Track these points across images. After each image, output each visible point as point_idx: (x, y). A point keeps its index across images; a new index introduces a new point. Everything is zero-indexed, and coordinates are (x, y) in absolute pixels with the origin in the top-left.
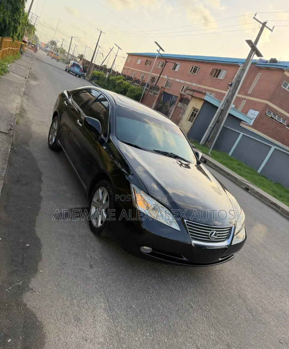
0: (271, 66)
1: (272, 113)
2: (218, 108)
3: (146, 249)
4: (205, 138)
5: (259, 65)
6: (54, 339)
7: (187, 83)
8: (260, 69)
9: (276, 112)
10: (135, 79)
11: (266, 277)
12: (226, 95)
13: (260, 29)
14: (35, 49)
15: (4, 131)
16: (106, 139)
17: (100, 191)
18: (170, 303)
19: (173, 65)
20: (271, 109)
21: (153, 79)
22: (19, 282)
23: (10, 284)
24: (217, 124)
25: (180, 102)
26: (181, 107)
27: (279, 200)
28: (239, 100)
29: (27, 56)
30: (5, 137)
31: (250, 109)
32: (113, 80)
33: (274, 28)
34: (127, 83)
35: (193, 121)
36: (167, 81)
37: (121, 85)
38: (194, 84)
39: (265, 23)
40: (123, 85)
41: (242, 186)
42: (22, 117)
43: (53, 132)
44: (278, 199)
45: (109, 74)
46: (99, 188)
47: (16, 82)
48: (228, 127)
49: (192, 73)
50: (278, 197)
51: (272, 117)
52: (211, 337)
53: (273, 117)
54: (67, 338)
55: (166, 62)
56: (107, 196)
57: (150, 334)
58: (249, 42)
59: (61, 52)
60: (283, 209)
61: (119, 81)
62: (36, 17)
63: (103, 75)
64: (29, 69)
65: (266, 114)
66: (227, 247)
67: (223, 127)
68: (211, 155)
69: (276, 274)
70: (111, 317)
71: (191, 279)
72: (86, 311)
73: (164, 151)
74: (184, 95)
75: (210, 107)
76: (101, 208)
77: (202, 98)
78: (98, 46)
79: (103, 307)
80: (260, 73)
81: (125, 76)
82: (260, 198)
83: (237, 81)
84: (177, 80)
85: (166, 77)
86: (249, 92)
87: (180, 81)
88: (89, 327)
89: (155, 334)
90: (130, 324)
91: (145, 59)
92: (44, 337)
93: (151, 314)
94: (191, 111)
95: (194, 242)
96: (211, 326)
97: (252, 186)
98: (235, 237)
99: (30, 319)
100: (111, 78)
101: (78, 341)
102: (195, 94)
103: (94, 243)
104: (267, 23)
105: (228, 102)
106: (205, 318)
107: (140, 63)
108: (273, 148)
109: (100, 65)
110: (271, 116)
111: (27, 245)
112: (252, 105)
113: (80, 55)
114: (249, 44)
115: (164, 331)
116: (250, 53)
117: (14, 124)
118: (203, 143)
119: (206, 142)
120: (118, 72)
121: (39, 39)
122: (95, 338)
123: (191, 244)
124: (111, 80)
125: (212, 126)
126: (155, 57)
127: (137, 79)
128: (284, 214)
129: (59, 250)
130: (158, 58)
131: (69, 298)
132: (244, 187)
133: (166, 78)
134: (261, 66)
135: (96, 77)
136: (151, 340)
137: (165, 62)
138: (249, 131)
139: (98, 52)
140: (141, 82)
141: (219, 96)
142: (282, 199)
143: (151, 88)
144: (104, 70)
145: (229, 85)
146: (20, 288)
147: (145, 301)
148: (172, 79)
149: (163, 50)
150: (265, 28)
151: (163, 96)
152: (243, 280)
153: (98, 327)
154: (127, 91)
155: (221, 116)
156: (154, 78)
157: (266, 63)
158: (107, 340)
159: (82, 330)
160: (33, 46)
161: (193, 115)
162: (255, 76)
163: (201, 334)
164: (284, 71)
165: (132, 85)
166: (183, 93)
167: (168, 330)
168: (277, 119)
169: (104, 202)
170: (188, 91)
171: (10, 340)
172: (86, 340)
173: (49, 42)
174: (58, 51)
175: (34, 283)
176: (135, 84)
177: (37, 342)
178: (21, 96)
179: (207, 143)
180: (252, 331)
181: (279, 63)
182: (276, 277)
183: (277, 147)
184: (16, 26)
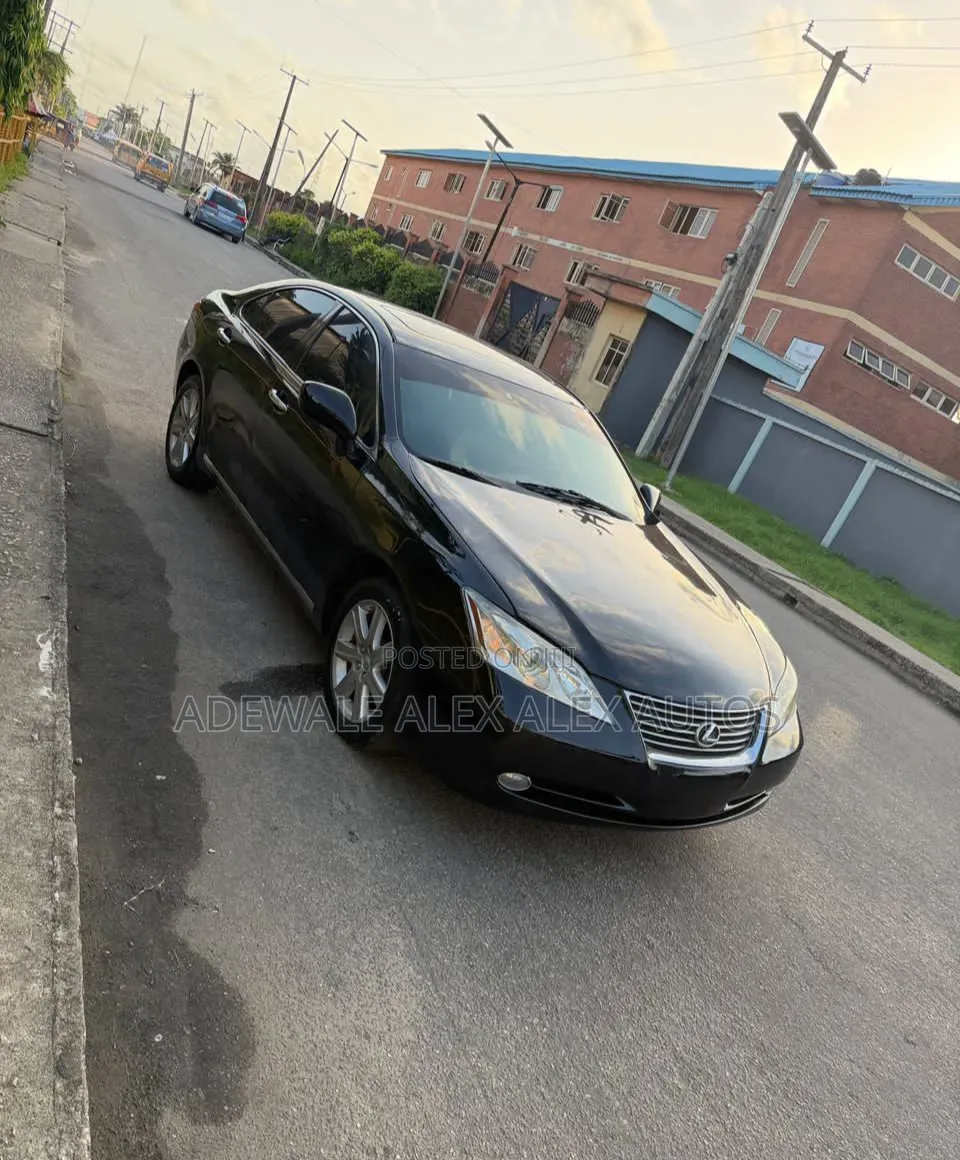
0: (860, 196)
1: (865, 351)
2: (690, 335)
3: (514, 780)
4: (652, 436)
5: (821, 193)
6: (278, 1034)
7: (586, 250)
8: (824, 203)
9: (877, 348)
10: (415, 239)
11: (861, 862)
12: (718, 293)
13: (825, 74)
14: (67, 135)
15: (34, 429)
16: (374, 449)
17: (362, 612)
18: (587, 935)
19: (539, 191)
20: (862, 338)
21: (473, 238)
22: (154, 883)
23: (133, 889)
24: (689, 389)
25: (569, 317)
26: (571, 335)
27: (892, 633)
28: (759, 307)
29: (45, 163)
30: (39, 447)
31: (795, 339)
32: (339, 243)
33: (870, 72)
34: (387, 252)
35: (610, 380)
36: (521, 247)
37: (368, 260)
38: (611, 257)
39: (841, 55)
40: (373, 259)
41: (774, 590)
42: (70, 376)
43: (184, 429)
44: (888, 630)
45: (326, 224)
46: (357, 602)
47: (34, 260)
48: (724, 400)
49: (603, 218)
50: (888, 625)
51: (867, 362)
52: (712, 1026)
53: (869, 365)
54: (313, 1031)
55: (519, 182)
56: (387, 626)
57: (541, 1018)
58: (790, 119)
59: (157, 146)
60: (903, 659)
61: (361, 248)
62: (67, 25)
63: (306, 224)
64: (62, 209)
65: (845, 355)
66: (749, 771)
67: (711, 398)
68: (672, 491)
69: (889, 854)
70: (428, 975)
71: (642, 869)
72: (355, 960)
73: (549, 486)
74: (580, 292)
75: (664, 333)
76: (366, 663)
77: (642, 305)
78: (284, 129)
79: (402, 947)
80: (823, 220)
81: (379, 229)
82: (832, 627)
83: (752, 247)
84: (552, 242)
85: (514, 232)
86: (791, 283)
87: (564, 245)
88: (370, 1001)
89: (555, 1019)
90: (484, 992)
91: (444, 172)
92: (250, 1028)
93: (537, 965)
94: (604, 348)
95: (654, 757)
96: (712, 999)
97: (804, 589)
98: (770, 741)
99: (203, 982)
100: (335, 236)
101: (345, 1039)
102: (616, 292)
103: (351, 769)
104: (847, 55)
105: (725, 318)
106: (689, 975)
107: (430, 184)
108: (871, 465)
109: (293, 193)
110: (862, 362)
111: (159, 777)
112: (798, 325)
113: (220, 157)
114: (791, 128)
115: (579, 1013)
116: (793, 155)
117: (57, 404)
118: (646, 452)
119: (654, 449)
120: (357, 217)
121: (77, 100)
122: (389, 1030)
123: (647, 763)
124: (334, 244)
125: (675, 397)
126: (483, 166)
127: (420, 240)
128: (909, 678)
129: (253, 792)
130: (491, 167)
131: (304, 925)
132: (781, 594)
133: (516, 236)
134: (829, 194)
135: (280, 232)
136: (545, 1036)
137: (514, 184)
138: (796, 411)
139: (286, 148)
140: (435, 252)
141: (695, 296)
142: (903, 629)
143: (468, 272)
144: (309, 209)
145: (727, 259)
146: (163, 899)
147: (518, 931)
148: (536, 238)
149: (507, 144)
150: (841, 71)
151: (509, 295)
152: (794, 871)
153: (394, 1002)
154: (390, 279)
155: (701, 364)
156: (477, 234)
157: (845, 184)
158: (423, 1036)
159: (352, 1011)
160: (60, 125)
161: (611, 359)
162: (809, 229)
163: (684, 1020)
164: (902, 211)
165: (406, 261)
166: (575, 285)
167: (589, 1007)
168: (880, 370)
169: (375, 645)
170: (593, 279)
171: (160, 1035)
172: (367, 1037)
173: (115, 112)
174: (145, 142)
175: (197, 885)
176: (416, 255)
177: (235, 1042)
178: (58, 307)
179: (659, 451)
180: (826, 1011)
181: (886, 184)
182: (890, 862)
183: (885, 462)
184: (14, 65)
